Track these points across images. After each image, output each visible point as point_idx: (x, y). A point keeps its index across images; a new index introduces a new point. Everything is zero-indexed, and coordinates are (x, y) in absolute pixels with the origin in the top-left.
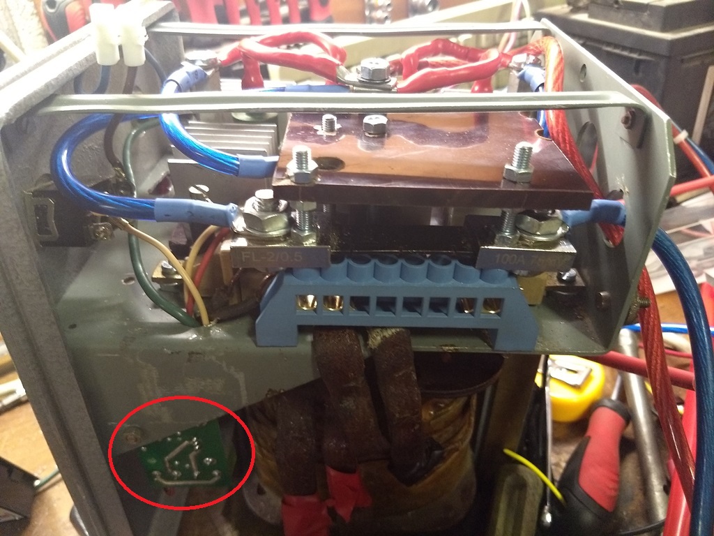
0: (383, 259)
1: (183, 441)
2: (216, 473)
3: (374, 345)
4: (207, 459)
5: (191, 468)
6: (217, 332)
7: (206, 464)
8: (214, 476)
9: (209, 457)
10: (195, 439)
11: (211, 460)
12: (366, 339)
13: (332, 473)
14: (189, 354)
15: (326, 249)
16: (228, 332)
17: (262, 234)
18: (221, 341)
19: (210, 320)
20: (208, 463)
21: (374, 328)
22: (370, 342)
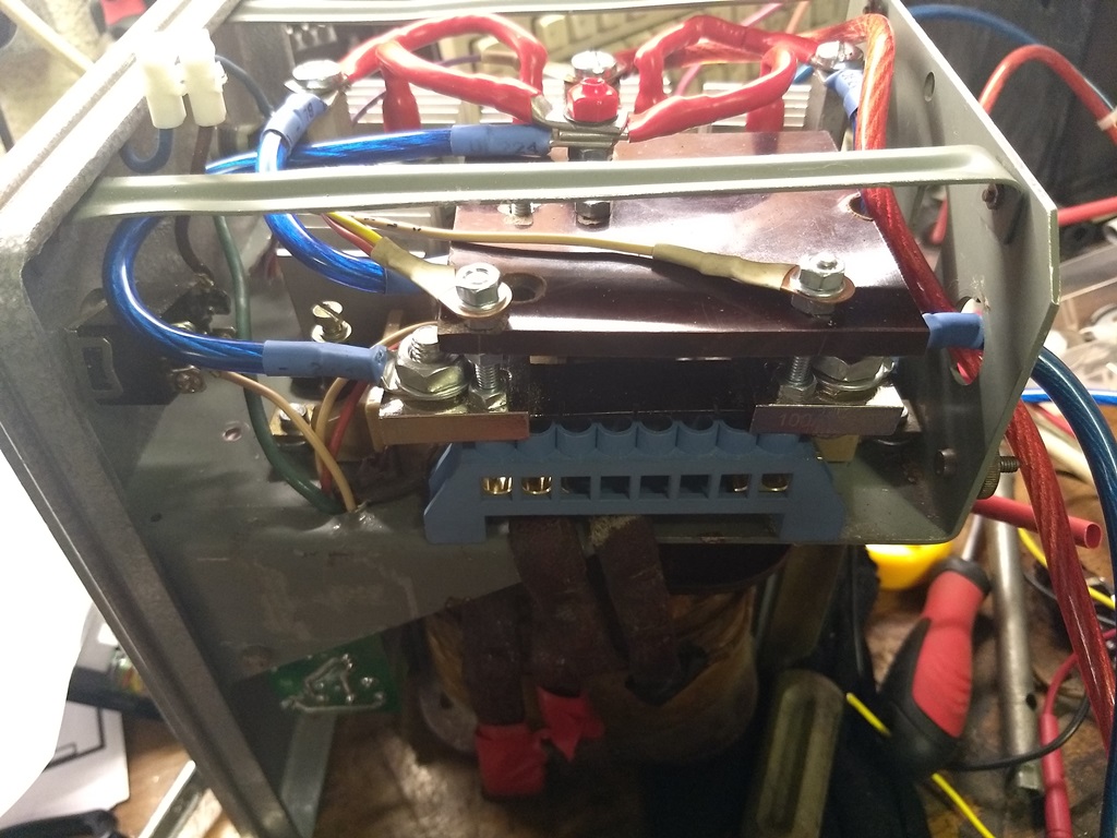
0: (609, 424)
1: (329, 658)
2: (379, 696)
3: (599, 541)
4: (366, 679)
5: (343, 690)
6: (368, 521)
7: (364, 687)
8: (378, 700)
9: (369, 677)
10: (346, 656)
11: (371, 680)
12: (588, 531)
13: (546, 696)
14: (330, 555)
15: (522, 416)
16: (385, 520)
17: (426, 396)
18: (374, 536)
19: (357, 502)
20: (368, 685)
21: (598, 517)
22: (593, 537)
